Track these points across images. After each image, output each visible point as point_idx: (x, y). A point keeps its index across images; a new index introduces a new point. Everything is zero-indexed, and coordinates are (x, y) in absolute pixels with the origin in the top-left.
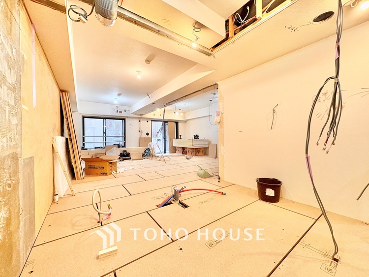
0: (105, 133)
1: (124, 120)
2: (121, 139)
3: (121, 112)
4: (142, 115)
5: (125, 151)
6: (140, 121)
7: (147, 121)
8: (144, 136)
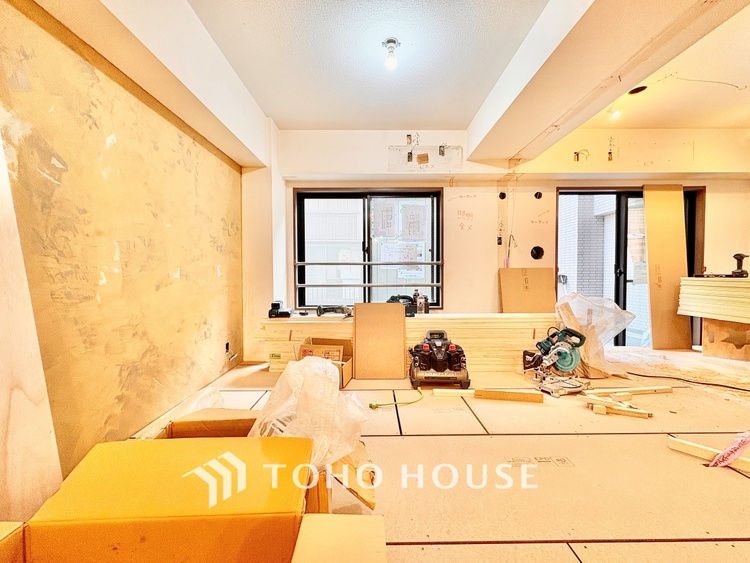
0: (367, 250)
1: (436, 194)
2: (424, 275)
3: (424, 158)
4: (515, 160)
5: (441, 335)
6: (503, 196)
7: (538, 195)
8: (522, 259)
